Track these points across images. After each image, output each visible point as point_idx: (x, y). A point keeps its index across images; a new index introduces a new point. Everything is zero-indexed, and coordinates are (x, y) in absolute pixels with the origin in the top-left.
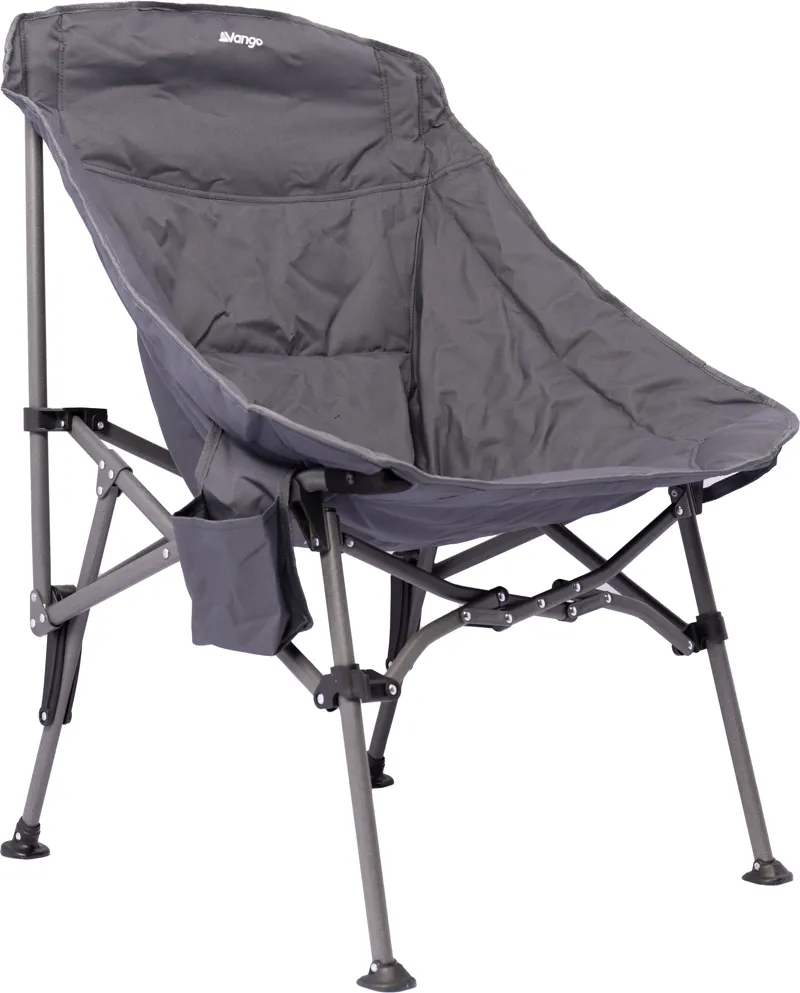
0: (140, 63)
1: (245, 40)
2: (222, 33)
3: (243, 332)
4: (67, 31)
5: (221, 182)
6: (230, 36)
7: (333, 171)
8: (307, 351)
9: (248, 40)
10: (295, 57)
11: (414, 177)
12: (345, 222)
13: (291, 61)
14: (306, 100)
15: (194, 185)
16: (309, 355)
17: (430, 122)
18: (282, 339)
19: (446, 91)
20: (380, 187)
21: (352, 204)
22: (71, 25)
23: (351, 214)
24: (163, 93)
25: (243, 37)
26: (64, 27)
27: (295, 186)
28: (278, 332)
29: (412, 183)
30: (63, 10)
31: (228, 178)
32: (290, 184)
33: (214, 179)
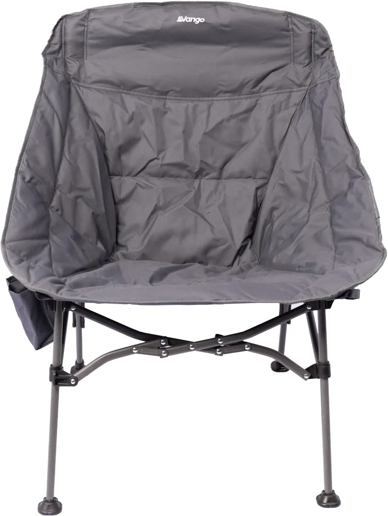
0: (128, 35)
1: (193, 20)
2: (180, 17)
3: (165, 168)
4: (90, 21)
5: (172, 91)
6: (184, 19)
7: (247, 83)
8: (207, 177)
9: (195, 20)
10: (225, 26)
11: (300, 86)
12: (250, 110)
13: (224, 28)
14: (236, 47)
15: (156, 93)
16: (208, 179)
17: (318, 55)
18: (190, 172)
19: (331, 38)
20: (277, 91)
21: (257, 101)
22: (92, 18)
23: (255, 106)
24: (144, 48)
25: (192, 18)
26: (89, 19)
27: (220, 92)
28: (188, 168)
29: (299, 89)
30: (90, 11)
31: (178, 89)
32: (217, 91)
33: (169, 90)
